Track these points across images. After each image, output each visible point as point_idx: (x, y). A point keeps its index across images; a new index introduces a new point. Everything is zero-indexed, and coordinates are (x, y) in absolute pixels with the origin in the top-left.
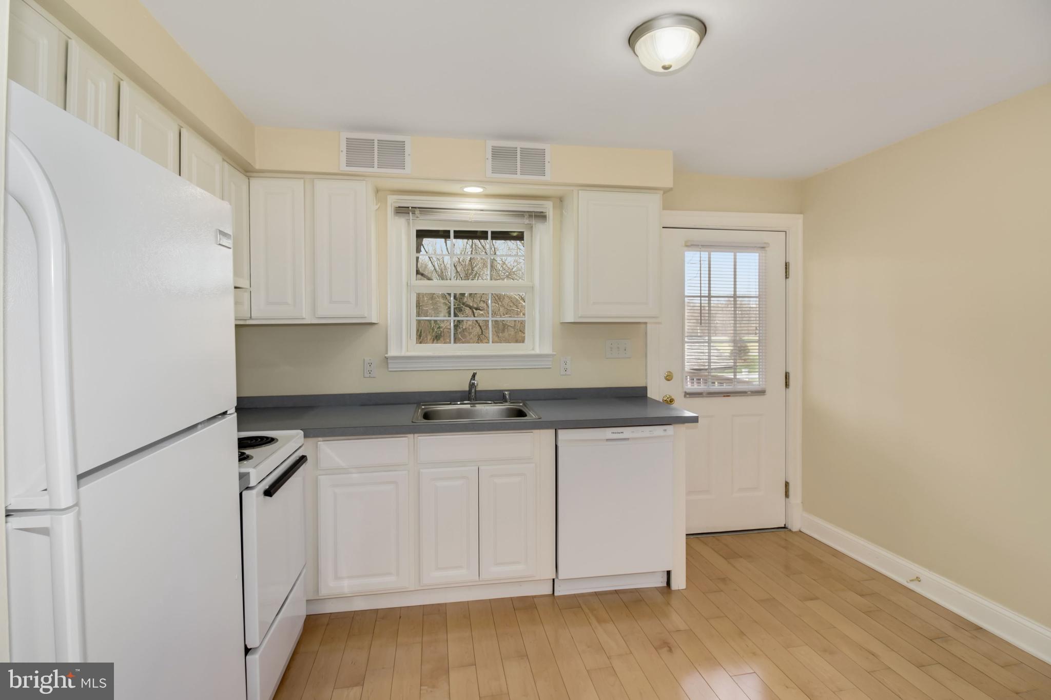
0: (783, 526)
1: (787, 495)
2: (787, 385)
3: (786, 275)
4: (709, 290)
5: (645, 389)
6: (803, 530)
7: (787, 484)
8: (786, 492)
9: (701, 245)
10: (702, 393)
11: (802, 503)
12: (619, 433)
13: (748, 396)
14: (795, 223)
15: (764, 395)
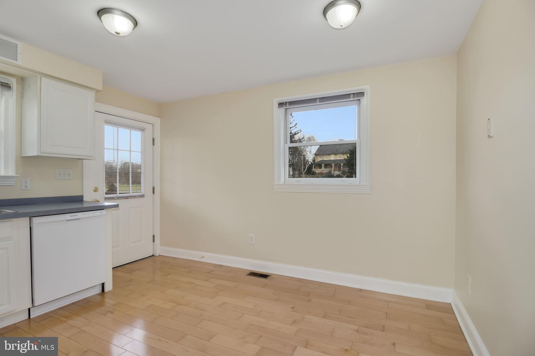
0: (152, 255)
1: (154, 241)
2: (153, 192)
3: (153, 144)
4: (118, 147)
5: (82, 197)
6: (161, 254)
7: (154, 236)
8: (153, 240)
9: (114, 124)
10: (114, 197)
11: (160, 243)
12: (75, 216)
13: (136, 198)
14: (157, 121)
15: (144, 197)
